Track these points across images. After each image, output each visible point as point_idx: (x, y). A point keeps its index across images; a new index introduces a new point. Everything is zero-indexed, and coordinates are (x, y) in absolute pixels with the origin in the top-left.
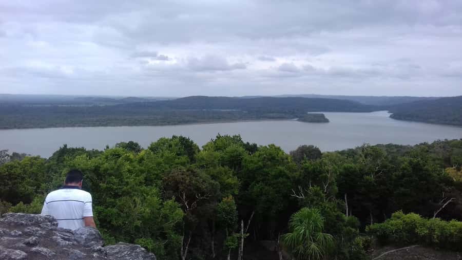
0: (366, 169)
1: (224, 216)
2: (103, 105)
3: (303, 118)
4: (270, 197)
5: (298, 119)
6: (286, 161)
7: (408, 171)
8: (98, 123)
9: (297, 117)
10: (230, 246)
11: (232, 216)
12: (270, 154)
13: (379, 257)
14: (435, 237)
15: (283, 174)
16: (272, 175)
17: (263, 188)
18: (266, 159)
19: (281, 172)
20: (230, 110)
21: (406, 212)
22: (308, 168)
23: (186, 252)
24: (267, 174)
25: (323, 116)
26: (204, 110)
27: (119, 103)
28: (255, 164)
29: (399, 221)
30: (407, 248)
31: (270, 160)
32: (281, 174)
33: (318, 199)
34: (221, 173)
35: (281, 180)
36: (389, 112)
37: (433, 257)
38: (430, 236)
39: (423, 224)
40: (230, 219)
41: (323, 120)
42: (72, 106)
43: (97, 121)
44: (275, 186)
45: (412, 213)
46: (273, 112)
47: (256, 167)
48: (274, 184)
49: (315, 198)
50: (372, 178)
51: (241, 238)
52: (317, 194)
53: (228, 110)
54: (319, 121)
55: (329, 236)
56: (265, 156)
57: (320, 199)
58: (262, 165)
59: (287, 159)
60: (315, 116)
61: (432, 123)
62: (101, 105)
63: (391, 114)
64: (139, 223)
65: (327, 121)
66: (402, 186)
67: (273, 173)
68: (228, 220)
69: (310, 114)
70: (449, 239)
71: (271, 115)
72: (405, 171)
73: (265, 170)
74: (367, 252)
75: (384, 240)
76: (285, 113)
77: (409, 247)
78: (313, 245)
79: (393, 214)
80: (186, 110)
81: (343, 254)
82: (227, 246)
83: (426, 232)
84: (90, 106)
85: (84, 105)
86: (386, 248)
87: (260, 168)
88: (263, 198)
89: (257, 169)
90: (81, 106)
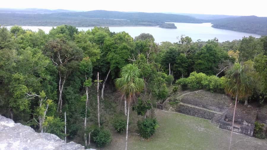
0: (182, 50)
1: (83, 68)
2: (43, 13)
3: (162, 26)
4: (117, 60)
5: (159, 26)
6: (129, 40)
7: (204, 51)
8: (40, 24)
9: (158, 25)
10: (87, 85)
11: (88, 68)
12: (120, 36)
13: (181, 96)
14: (211, 86)
15: (125, 47)
16: (119, 48)
17: (114, 55)
18: (117, 39)
19: (124, 46)
20: (120, 19)
21: (198, 72)
22: (138, 44)
23: (62, 88)
24: (117, 47)
25: (173, 25)
26: (104, 19)
27: (52, 13)
28: (111, 41)
29: (193, 77)
30: (196, 92)
31: (119, 39)
32: (125, 48)
33: (142, 61)
34: (89, 46)
35: (124, 51)
36: (212, 24)
37: (210, 96)
38: (209, 85)
39: (206, 78)
40: (87, 70)
41: (173, 27)
42: (24, 13)
43: (40, 23)
44: (120, 54)
45: (201, 73)
46: (145, 22)
47: (110, 43)
48: (120, 53)
49: (141, 60)
50: (185, 55)
51: (97, 82)
52: (142, 59)
53: (118, 20)
54: (171, 28)
55: (142, 80)
56: (116, 37)
57: (143, 61)
58: (114, 43)
59: (130, 40)
60: (169, 24)
61: (235, 31)
62: (42, 14)
63: (213, 25)
64: (14, 64)
65: (175, 28)
66: (200, 59)
67: (120, 47)
68: (86, 70)
69: (166, 24)
70: (219, 87)
71: (144, 23)
72: (203, 51)
73: (116, 45)
74: (175, 93)
75: (185, 87)
76: (152, 22)
77: (197, 91)
78: (133, 85)
79: (191, 73)
80: (93, 19)
81: (155, 91)
82: (85, 85)
83: (207, 83)
84: (35, 13)
85: (32, 13)
86: (185, 91)
87: (113, 44)
88: (114, 61)
89: (111, 45)
90: (30, 13)
